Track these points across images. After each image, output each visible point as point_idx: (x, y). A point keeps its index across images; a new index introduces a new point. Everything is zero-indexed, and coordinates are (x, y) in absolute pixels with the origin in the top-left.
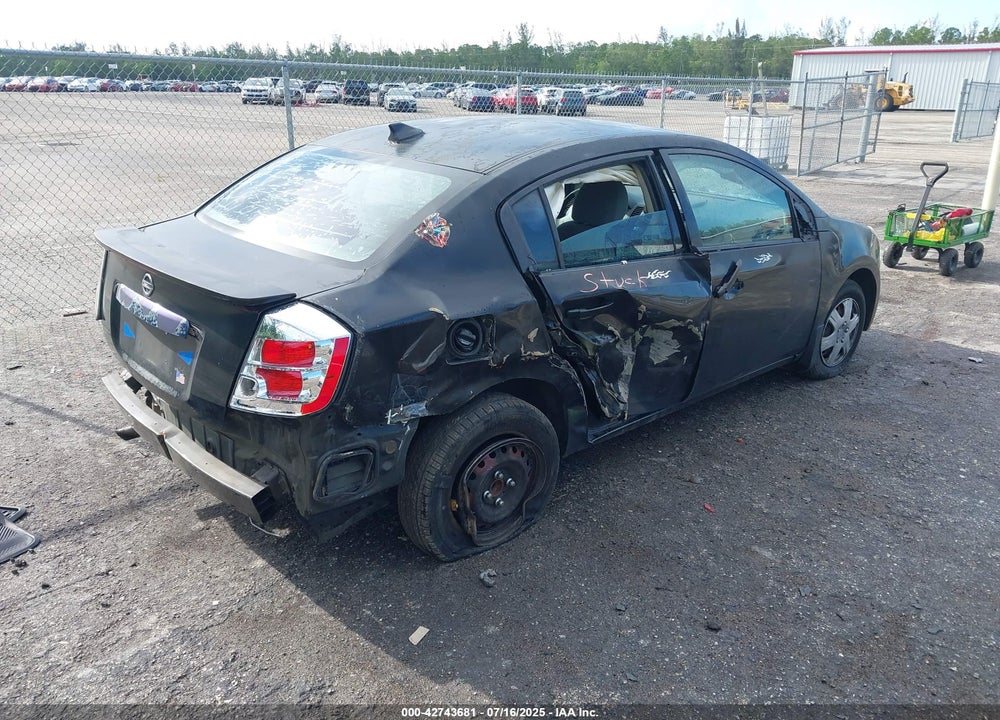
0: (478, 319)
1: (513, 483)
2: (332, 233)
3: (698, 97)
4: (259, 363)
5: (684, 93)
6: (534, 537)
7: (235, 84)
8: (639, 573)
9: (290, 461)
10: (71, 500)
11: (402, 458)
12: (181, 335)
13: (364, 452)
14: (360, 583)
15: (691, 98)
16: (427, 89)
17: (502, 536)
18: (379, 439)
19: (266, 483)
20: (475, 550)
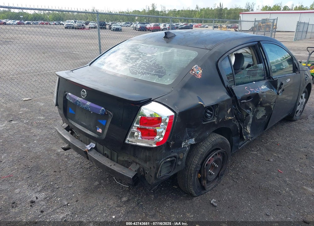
0: (212, 106)
1: (218, 166)
2: (154, 73)
3: (209, 27)
4: (138, 126)
5: (205, 26)
6: (223, 185)
7: (61, 22)
8: (268, 199)
9: (146, 163)
10: (45, 173)
11: (184, 160)
12: (102, 114)
13: (173, 158)
14: (166, 207)
15: (207, 27)
16: (124, 24)
17: (212, 185)
18: (178, 153)
19: (135, 171)
20: (205, 191)
